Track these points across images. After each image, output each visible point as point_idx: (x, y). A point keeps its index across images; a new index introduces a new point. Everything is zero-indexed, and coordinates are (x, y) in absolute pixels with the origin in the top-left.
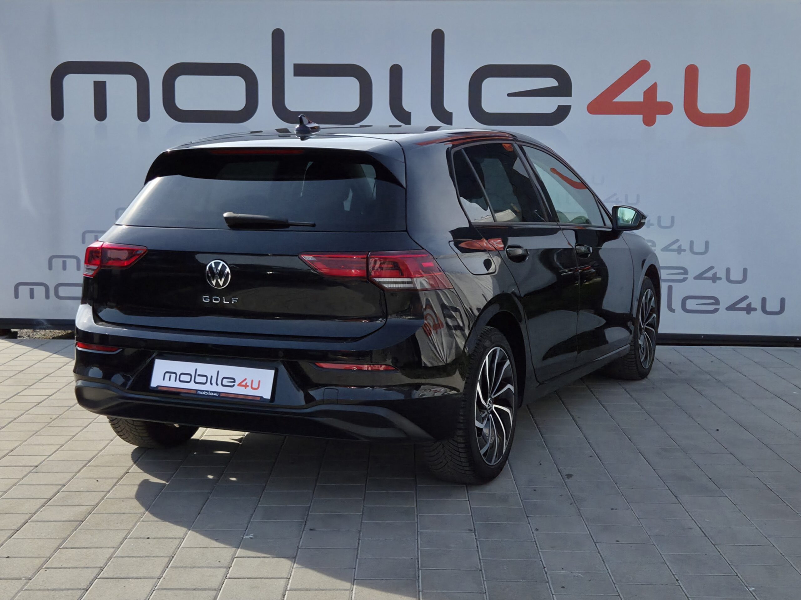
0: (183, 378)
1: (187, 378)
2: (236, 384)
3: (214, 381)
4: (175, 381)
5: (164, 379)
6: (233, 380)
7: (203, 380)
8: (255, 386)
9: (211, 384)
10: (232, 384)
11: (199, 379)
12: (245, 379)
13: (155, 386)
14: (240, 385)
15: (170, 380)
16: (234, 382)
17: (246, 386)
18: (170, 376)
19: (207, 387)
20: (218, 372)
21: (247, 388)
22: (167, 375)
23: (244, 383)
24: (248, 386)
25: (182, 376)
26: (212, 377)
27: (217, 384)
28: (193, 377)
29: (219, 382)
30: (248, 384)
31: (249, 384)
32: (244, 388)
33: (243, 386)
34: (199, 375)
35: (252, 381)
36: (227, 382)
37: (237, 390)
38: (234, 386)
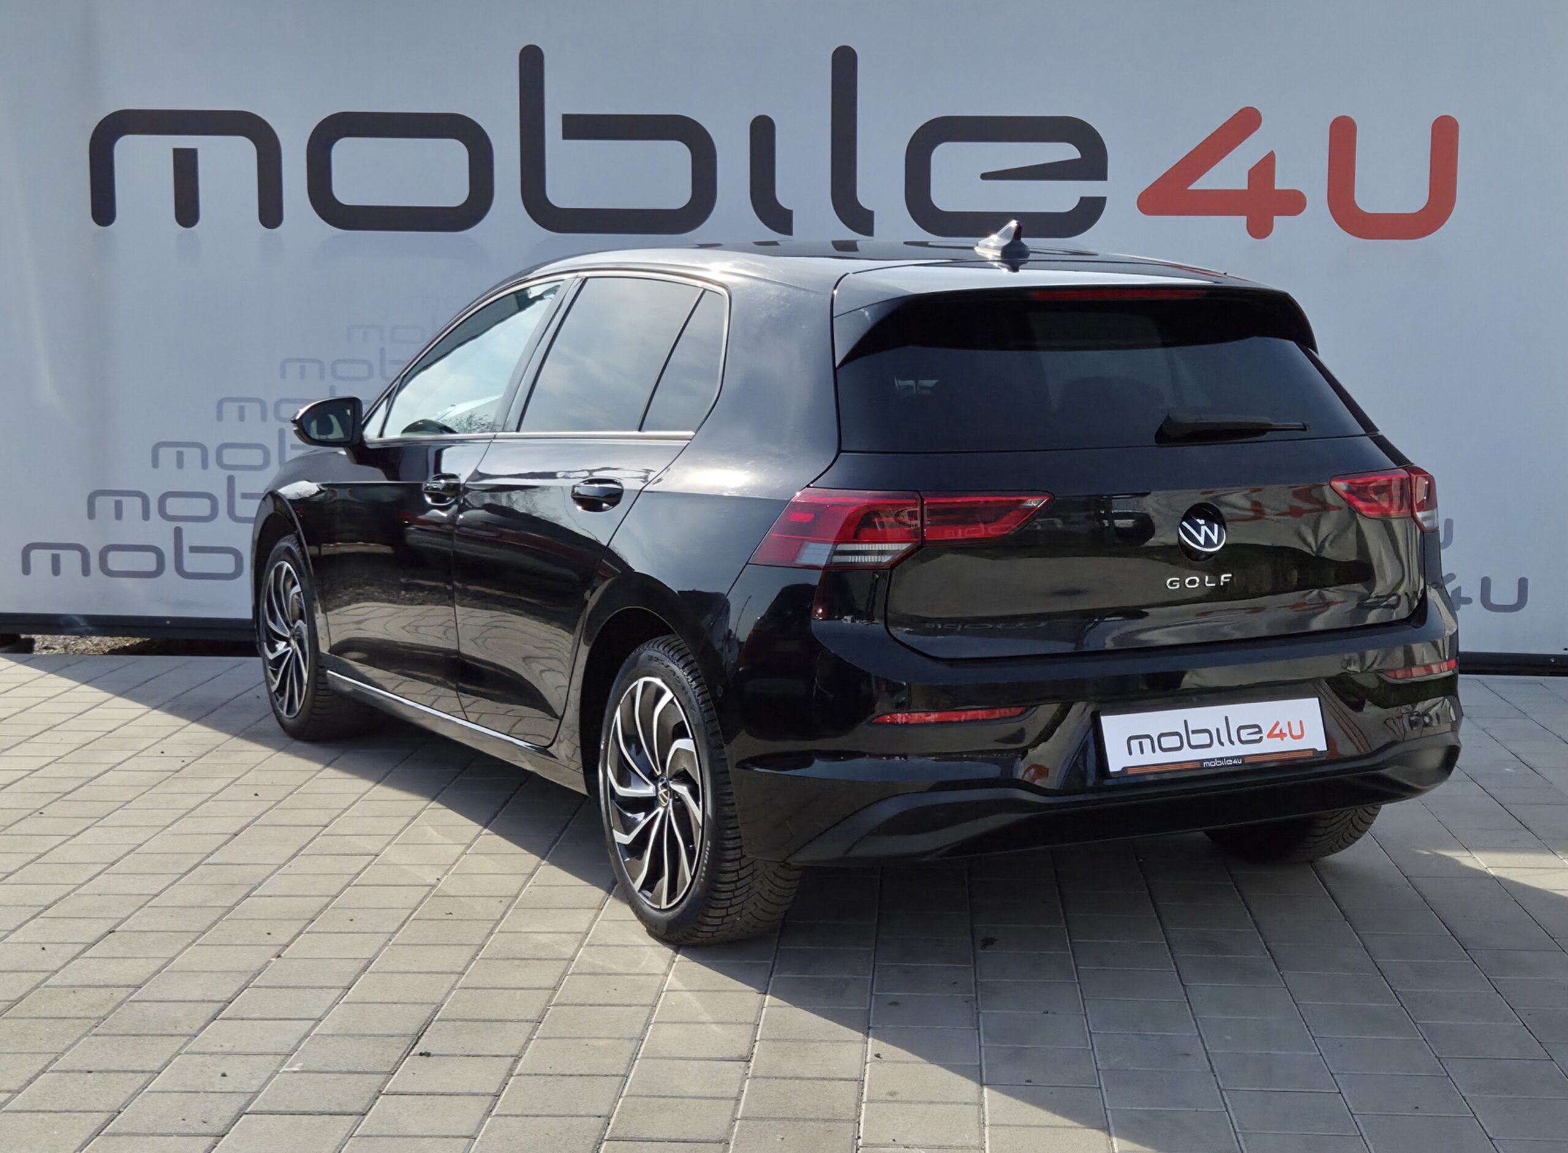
0: (1167, 742)
1: (1174, 742)
2: (1265, 734)
3: (1224, 738)
4: (1154, 751)
5: (1130, 753)
6: (1257, 730)
7: (1204, 739)
8: (1296, 732)
9: (1222, 744)
10: (1257, 737)
11: (1196, 739)
12: (1277, 724)
13: (1119, 769)
14: (1270, 735)
15: (1142, 752)
16: (1260, 732)
17: (1282, 735)
18: (1141, 743)
19: (1216, 752)
20: (1226, 718)
21: (1285, 738)
22: (1135, 743)
23: (1277, 731)
24: (1285, 735)
25: (1163, 739)
26: (1218, 730)
27: (1232, 743)
28: (1184, 737)
29: (1234, 738)
30: (1284, 732)
31: (1286, 730)
32: (1279, 739)
33: (1276, 736)
34: (1194, 732)
35: (1289, 724)
36: (1248, 734)
37: (1269, 746)
38: (1261, 738)
